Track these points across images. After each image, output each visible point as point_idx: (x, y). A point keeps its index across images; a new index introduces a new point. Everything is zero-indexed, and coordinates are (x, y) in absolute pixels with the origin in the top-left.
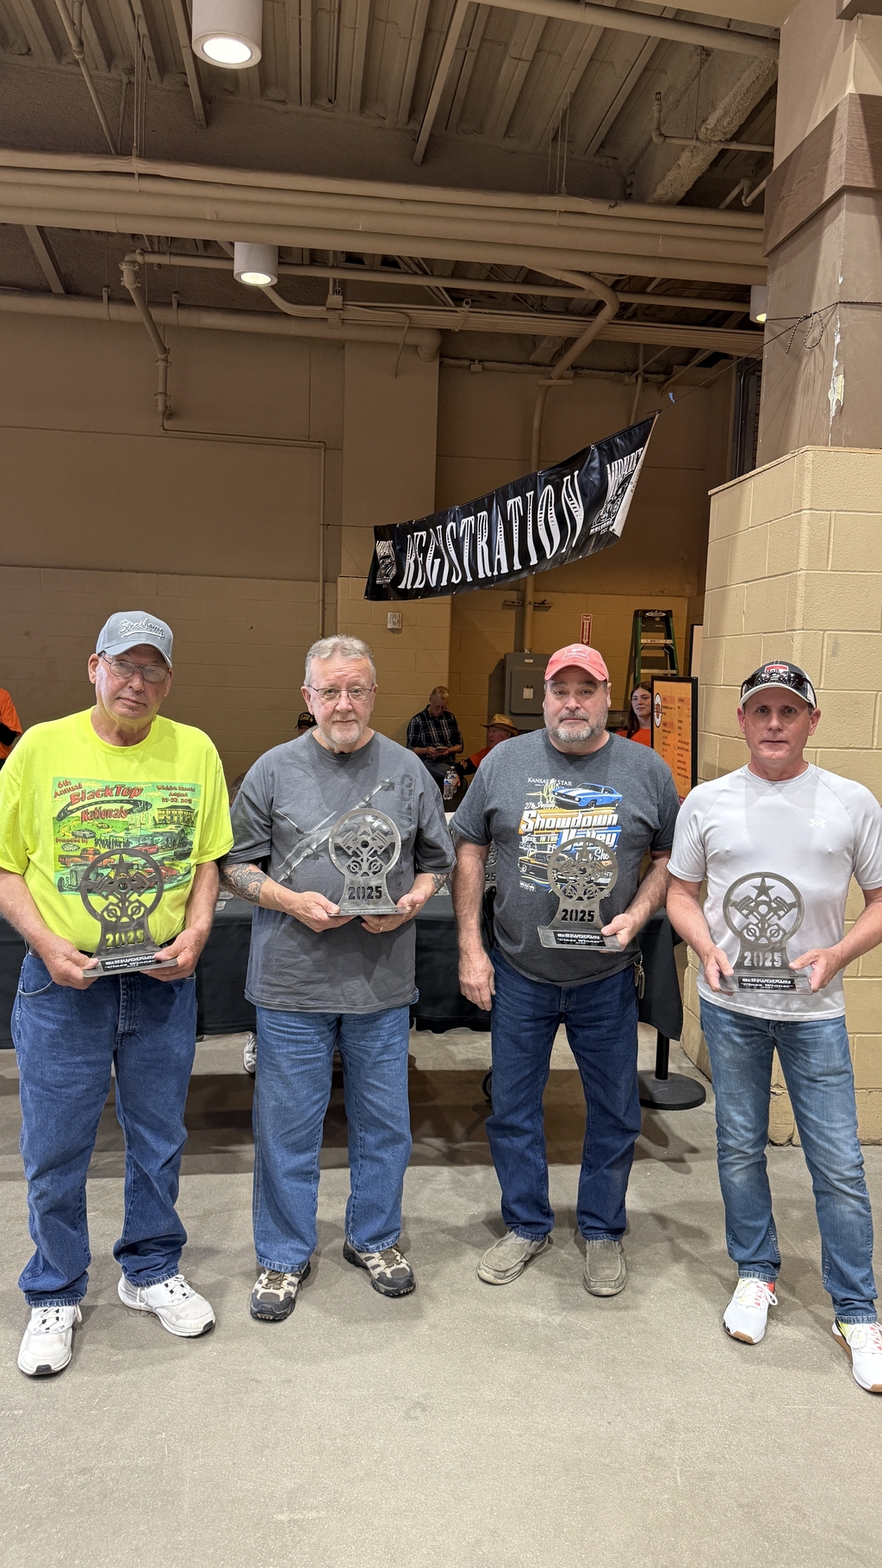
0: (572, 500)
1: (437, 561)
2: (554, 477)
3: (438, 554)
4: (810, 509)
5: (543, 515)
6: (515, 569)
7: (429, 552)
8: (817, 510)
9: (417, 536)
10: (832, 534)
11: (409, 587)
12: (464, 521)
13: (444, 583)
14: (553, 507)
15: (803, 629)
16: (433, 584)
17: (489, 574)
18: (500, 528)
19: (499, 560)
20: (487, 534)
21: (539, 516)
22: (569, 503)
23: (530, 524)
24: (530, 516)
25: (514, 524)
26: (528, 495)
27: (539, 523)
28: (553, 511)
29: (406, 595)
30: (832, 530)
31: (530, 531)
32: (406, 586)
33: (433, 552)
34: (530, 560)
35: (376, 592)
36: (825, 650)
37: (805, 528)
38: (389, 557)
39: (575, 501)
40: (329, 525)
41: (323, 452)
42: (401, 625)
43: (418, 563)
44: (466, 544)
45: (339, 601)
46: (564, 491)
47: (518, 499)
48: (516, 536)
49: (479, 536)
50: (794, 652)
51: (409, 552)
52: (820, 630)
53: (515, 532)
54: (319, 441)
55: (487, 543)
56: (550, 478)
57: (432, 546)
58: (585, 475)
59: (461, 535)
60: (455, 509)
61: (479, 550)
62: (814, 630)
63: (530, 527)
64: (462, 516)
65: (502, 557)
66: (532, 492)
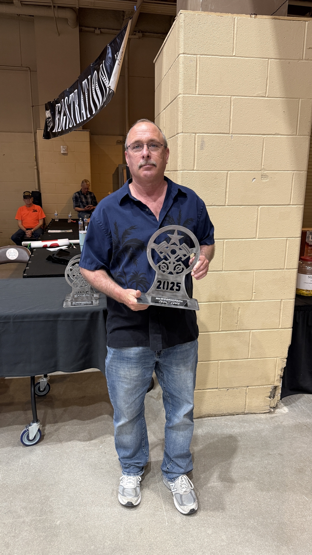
0: (103, 77)
1: (65, 117)
3: (65, 115)
4: (184, 53)
5: (94, 87)
6: (88, 117)
7: (62, 113)
8: (188, 54)
9: (57, 106)
10: (198, 70)
11: (56, 131)
12: (71, 95)
13: (67, 128)
14: (97, 82)
15: (182, 132)
16: (64, 129)
17: (80, 122)
18: (82, 96)
19: (83, 113)
20: (77, 101)
21: (93, 87)
22: (103, 78)
23: (90, 92)
24: (90, 88)
25: (86, 94)
27: (93, 92)
28: (97, 84)
29: (55, 135)
30: (198, 68)
31: (91, 96)
33: (63, 113)
34: (93, 112)
35: (48, 135)
36: (196, 146)
37: (181, 66)
38: (49, 118)
39: (105, 77)
40: (33, 106)
41: (29, 73)
42: (67, 151)
43: (59, 119)
44: (72, 107)
45: (38, 141)
46: (100, 72)
47: (86, 80)
48: (87, 100)
49: (75, 102)
50: (178, 147)
51: (56, 114)
52: (193, 133)
53: (87, 98)
54: (27, 67)
55: (78, 105)
56: (96, 67)
57: (63, 110)
58: (107, 62)
59: (70, 103)
60: (67, 90)
61: (76, 109)
62: (189, 133)
63: (90, 94)
64: (69, 94)
65: (83, 111)
66: (90, 76)
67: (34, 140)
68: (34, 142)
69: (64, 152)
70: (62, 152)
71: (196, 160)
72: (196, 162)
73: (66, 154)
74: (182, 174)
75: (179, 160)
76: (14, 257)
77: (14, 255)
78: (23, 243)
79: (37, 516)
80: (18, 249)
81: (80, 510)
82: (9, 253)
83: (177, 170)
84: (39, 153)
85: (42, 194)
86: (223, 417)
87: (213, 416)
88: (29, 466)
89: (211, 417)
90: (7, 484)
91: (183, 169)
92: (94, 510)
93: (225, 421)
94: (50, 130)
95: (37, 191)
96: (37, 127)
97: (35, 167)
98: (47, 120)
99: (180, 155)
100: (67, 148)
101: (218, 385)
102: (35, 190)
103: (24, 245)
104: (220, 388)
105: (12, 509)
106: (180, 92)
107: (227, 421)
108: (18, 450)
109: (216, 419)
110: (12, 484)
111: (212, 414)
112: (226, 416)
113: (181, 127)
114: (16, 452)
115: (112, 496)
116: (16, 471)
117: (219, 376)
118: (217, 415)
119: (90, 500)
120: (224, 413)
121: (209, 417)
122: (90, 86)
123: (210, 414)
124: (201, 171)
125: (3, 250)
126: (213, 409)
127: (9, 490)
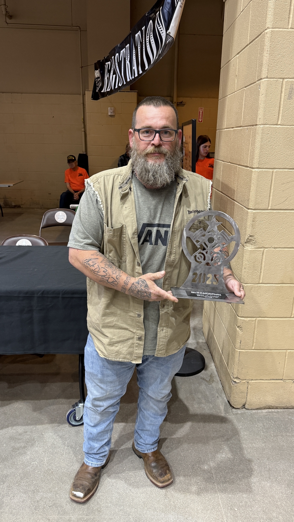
1: (114, 76)
2: (153, 14)
5: (148, 39)
6: (140, 73)
7: (111, 72)
9: (107, 64)
12: (122, 52)
13: (116, 87)
14: (152, 33)
15: (267, 78)
16: (113, 88)
17: (131, 79)
18: (134, 51)
19: (134, 69)
20: (129, 57)
21: (147, 39)
22: (159, 28)
23: (144, 45)
24: (144, 41)
25: (139, 48)
26: (143, 29)
27: (147, 44)
28: (152, 35)
29: (104, 95)
31: (144, 50)
32: (104, 91)
33: (113, 72)
34: (145, 67)
35: (96, 96)
36: (283, 95)
38: (98, 78)
39: (161, 26)
40: (83, 67)
41: (79, 32)
42: (114, 113)
43: (109, 79)
44: (123, 64)
45: (87, 103)
46: (156, 21)
47: (139, 33)
48: (139, 54)
49: (127, 58)
50: (260, 96)
51: (106, 74)
52: (280, 78)
53: (139, 52)
54: (77, 26)
55: (129, 61)
56: (151, 16)
57: (112, 69)
58: (165, 8)
59: (120, 60)
60: (118, 45)
61: (127, 66)
62: (276, 78)
63: (144, 47)
64: (120, 50)
65: (135, 68)
66: (144, 27)
67: (82, 102)
68: (82, 104)
69: (111, 114)
70: (109, 114)
71: (281, 112)
72: (281, 114)
73: (113, 115)
74: (263, 130)
75: (261, 112)
76: (63, 220)
77: (63, 218)
78: (71, 206)
79: (84, 514)
80: (66, 212)
81: (130, 512)
82: (58, 216)
83: (256, 125)
84: (87, 115)
85: (88, 157)
86: (286, 410)
87: (275, 408)
88: (76, 450)
89: (272, 409)
90: (53, 469)
91: (264, 123)
92: (146, 514)
93: (288, 415)
94: (99, 90)
95: (84, 153)
96: (85, 88)
97: (83, 130)
98: (96, 80)
99: (262, 105)
100: (114, 109)
101: (284, 376)
102: (82, 153)
103: (72, 208)
104: (285, 380)
105: (57, 502)
106: (268, 26)
107: (290, 416)
108: (64, 429)
109: (278, 412)
110: (58, 470)
111: (274, 406)
112: (289, 410)
113: (267, 71)
114: (62, 432)
115: (165, 498)
116: (62, 455)
117: (285, 367)
118: (280, 407)
119: (141, 500)
120: (287, 406)
121: (270, 408)
122: (144, 38)
123: (271, 406)
124: (286, 126)
125: (52, 212)
126: (276, 401)
127: (54, 478)
